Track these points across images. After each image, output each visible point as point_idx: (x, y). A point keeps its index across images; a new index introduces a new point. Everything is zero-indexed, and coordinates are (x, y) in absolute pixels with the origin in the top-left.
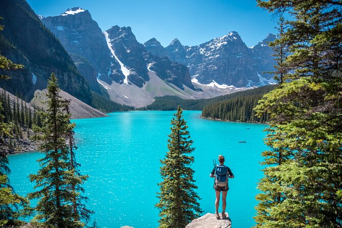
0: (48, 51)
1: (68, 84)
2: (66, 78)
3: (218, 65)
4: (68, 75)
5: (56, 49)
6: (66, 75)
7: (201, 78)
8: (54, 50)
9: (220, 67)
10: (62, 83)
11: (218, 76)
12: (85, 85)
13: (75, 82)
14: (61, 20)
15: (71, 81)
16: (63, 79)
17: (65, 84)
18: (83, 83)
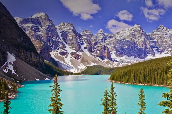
0: (18, 40)
1: (30, 59)
2: (29, 56)
3: (128, 46)
4: (30, 53)
5: (23, 38)
6: (28, 54)
7: (118, 54)
8: (22, 39)
9: (129, 46)
10: (26, 58)
11: (128, 52)
12: (40, 59)
13: (34, 58)
14: (31, 20)
15: (32, 57)
16: (27, 56)
17: (28, 59)
18: (39, 58)
